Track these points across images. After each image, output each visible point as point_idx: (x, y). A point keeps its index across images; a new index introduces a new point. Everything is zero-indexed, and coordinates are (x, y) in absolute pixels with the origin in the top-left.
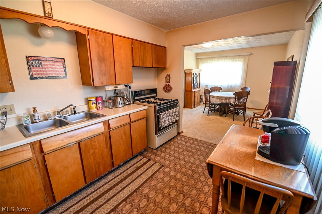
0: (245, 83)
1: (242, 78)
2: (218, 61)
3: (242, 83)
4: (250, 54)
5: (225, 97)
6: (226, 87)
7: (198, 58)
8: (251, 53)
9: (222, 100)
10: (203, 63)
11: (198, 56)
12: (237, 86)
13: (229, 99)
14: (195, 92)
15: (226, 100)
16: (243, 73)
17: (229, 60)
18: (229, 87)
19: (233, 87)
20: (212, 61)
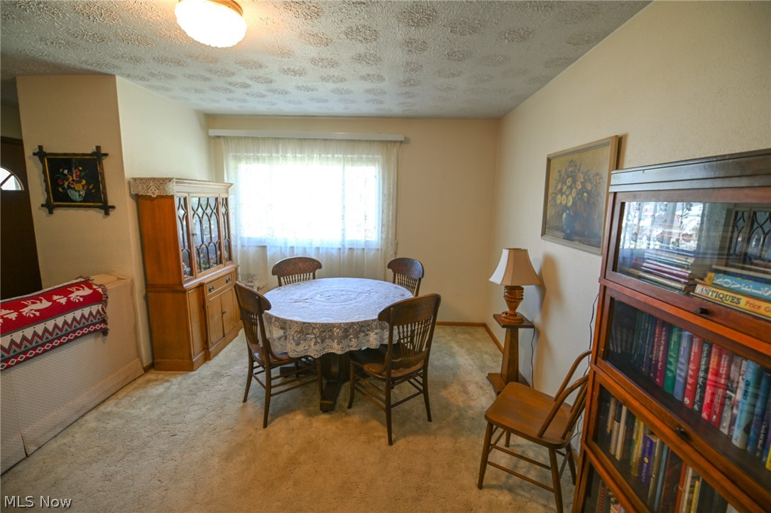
0: (396, 239)
1: (385, 222)
2: (298, 155)
3: (384, 237)
4: (403, 139)
5: (339, 326)
6: (335, 252)
7: (213, 132)
8: (405, 138)
9: (328, 341)
10: (238, 159)
11: (214, 128)
12: (372, 249)
13: (361, 331)
14: (201, 286)
15: (345, 342)
16: (386, 203)
17: (336, 156)
18: (344, 253)
19: (359, 252)
20: (274, 155)
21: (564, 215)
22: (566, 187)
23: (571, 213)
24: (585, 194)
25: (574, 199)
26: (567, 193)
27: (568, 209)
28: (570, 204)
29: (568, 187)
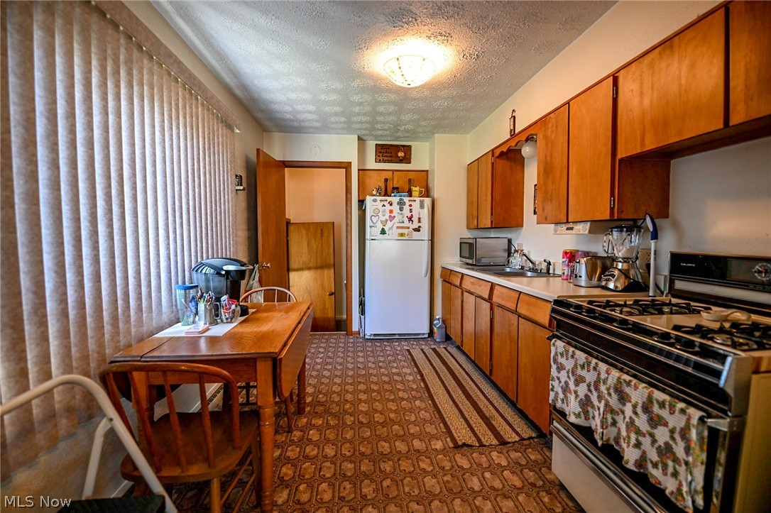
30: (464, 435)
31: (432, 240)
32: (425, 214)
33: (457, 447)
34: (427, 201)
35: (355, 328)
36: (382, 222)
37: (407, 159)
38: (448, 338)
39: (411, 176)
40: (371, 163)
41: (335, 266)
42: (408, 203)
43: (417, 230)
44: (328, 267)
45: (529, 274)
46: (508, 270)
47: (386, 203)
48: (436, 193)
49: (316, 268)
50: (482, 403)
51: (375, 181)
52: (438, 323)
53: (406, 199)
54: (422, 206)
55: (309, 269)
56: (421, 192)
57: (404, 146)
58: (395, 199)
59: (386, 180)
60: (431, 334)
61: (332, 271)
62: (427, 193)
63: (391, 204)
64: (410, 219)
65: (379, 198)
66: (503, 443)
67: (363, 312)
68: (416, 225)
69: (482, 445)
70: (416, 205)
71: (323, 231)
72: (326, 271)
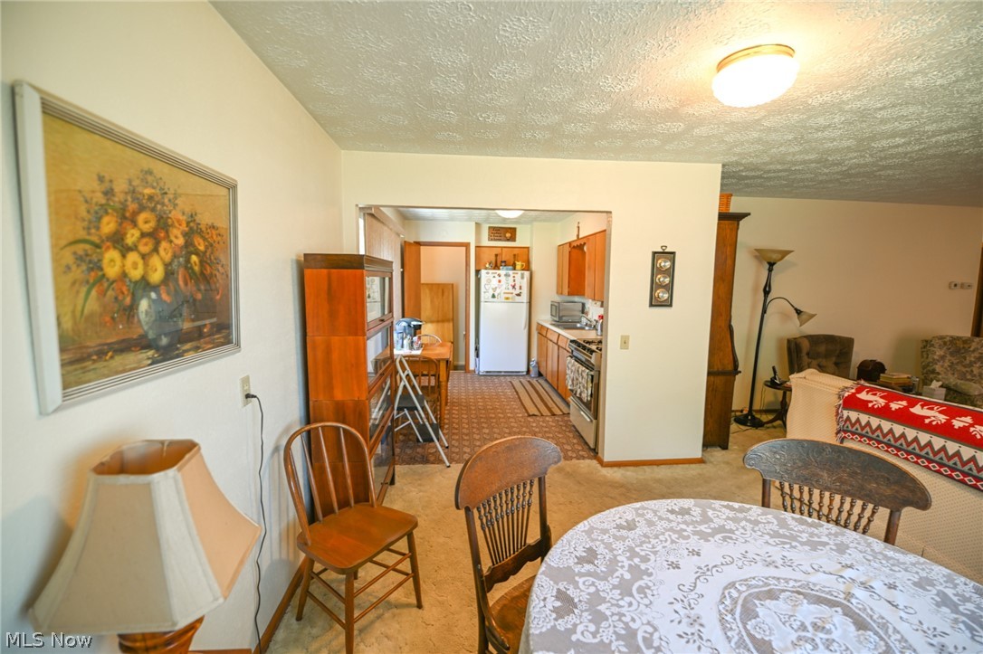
21: (144, 305)
22: (137, 234)
23: (165, 296)
24: (194, 258)
25: (167, 265)
26: (144, 249)
27: (155, 288)
28: (157, 276)
29: (143, 235)
30: (533, 410)
31: (530, 303)
32: (525, 283)
33: (529, 416)
34: (527, 274)
35: (472, 367)
36: (493, 289)
37: (513, 239)
38: (540, 375)
39: (516, 251)
40: (485, 242)
41: (453, 320)
42: (512, 275)
43: (519, 295)
44: (448, 321)
45: (587, 328)
46: (579, 325)
47: (496, 275)
48: (534, 267)
49: (438, 322)
50: (550, 403)
51: (488, 257)
52: (533, 364)
53: (511, 272)
54: (522, 278)
55: (432, 322)
56: (522, 266)
57: (510, 228)
58: (502, 272)
59: (496, 255)
60: (528, 371)
61: (451, 324)
62: (527, 267)
63: (499, 276)
64: (514, 287)
65: (491, 271)
66: (554, 415)
67: (478, 356)
68: (518, 291)
69: (542, 415)
70: (518, 277)
71: (445, 291)
72: (446, 325)
